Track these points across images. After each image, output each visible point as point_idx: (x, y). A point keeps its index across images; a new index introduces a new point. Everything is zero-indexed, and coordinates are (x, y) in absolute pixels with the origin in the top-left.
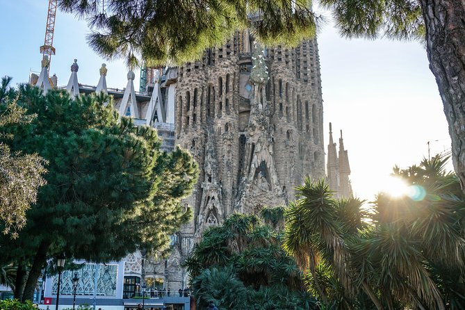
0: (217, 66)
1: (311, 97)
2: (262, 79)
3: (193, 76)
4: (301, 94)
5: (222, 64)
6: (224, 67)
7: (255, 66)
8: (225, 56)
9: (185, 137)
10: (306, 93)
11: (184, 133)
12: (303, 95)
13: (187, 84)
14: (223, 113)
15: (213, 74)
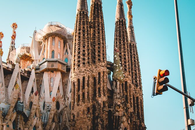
0: (97, 65)
1: (140, 95)
2: (122, 78)
3: (87, 68)
4: (134, 92)
5: (101, 64)
6: (102, 66)
7: (117, 70)
8: (102, 60)
9: (83, 105)
10: (137, 92)
11: (83, 103)
12: (135, 93)
13: (83, 72)
14: (102, 94)
15: (95, 69)
